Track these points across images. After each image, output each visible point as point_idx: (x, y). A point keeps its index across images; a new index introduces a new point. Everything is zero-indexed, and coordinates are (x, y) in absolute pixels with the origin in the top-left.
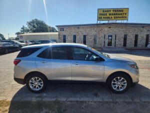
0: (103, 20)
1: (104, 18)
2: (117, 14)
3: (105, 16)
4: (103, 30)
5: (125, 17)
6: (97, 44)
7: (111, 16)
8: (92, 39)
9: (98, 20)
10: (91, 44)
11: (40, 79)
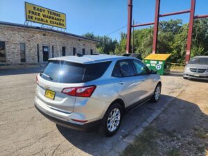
0: (34, 22)
1: (36, 18)
2: (53, 18)
3: (38, 17)
4: (35, 37)
5: (63, 25)
6: (27, 58)
7: (45, 19)
8: (18, 50)
9: (27, 20)
10: (16, 58)
11: (118, 110)
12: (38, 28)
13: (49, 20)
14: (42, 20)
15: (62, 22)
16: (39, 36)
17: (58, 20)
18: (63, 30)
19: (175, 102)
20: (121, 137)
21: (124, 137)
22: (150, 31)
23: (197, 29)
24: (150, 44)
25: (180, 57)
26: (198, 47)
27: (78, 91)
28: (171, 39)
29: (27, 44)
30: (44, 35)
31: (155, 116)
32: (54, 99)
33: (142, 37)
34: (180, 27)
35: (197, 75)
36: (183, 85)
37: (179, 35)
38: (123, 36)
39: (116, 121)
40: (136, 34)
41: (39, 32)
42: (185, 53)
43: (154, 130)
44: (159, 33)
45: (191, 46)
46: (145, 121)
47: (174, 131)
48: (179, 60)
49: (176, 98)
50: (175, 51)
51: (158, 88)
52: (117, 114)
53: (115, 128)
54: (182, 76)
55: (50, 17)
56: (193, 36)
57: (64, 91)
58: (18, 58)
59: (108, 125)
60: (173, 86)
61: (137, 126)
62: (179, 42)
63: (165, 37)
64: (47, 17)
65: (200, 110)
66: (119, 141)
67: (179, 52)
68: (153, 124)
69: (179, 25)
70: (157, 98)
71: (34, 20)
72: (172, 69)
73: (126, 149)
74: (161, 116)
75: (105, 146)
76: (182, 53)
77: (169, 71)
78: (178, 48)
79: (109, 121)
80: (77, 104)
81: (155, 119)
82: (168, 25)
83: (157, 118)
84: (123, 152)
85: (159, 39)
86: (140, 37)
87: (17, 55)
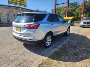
0: (12, 4)
1: (13, 2)
2: (20, 2)
3: (14, 2)
4: (13, 11)
5: (25, 5)
6: (10, 21)
7: (17, 2)
8: (6, 17)
9: (9, 3)
10: (5, 21)
11: (50, 37)
12: (14, 7)
13: (19, 3)
14: (16, 3)
15: (25, 4)
16: (15, 10)
17: (23, 3)
18: (25, 8)
19: (76, 35)
20: (52, 48)
21: (53, 48)
22: (65, 7)
23: (86, 5)
24: (65, 13)
25: (78, 19)
26: (87, 14)
27: (31, 26)
28: (74, 11)
29: (10, 14)
30: (17, 10)
31: (67, 40)
32: (20, 31)
33: (61, 10)
34: (78, 5)
35: (86, 25)
36: (80, 29)
37: (78, 8)
38: (53, 10)
39: (50, 42)
40: (59, 9)
41: (15, 9)
42: (80, 17)
43: (67, 46)
44: (69, 8)
45: (84, 13)
46: (63, 42)
47: (76, 46)
48: (78, 20)
49: (76, 34)
50: (76, 16)
51: (69, 29)
52: (50, 39)
53: (49, 44)
54: (79, 26)
55: (19, 2)
56: (85, 9)
57: (25, 27)
58: (6, 21)
59: (46, 43)
60: (75, 30)
61: (59, 44)
62: (78, 12)
63: (72, 10)
64: (18, 1)
65: (88, 38)
66: (51, 50)
67: (78, 16)
68: (67, 44)
69: (78, 4)
70: (68, 34)
71: (12, 3)
72: (75, 24)
73: (54, 52)
74: (70, 40)
75: (45, 51)
76: (79, 17)
77: (73, 24)
78: (78, 14)
79: (46, 41)
80: (31, 32)
81: (67, 42)
82: (73, 4)
83: (68, 41)
84: (53, 54)
85: (69, 11)
86: (60, 10)
87: (6, 19)
